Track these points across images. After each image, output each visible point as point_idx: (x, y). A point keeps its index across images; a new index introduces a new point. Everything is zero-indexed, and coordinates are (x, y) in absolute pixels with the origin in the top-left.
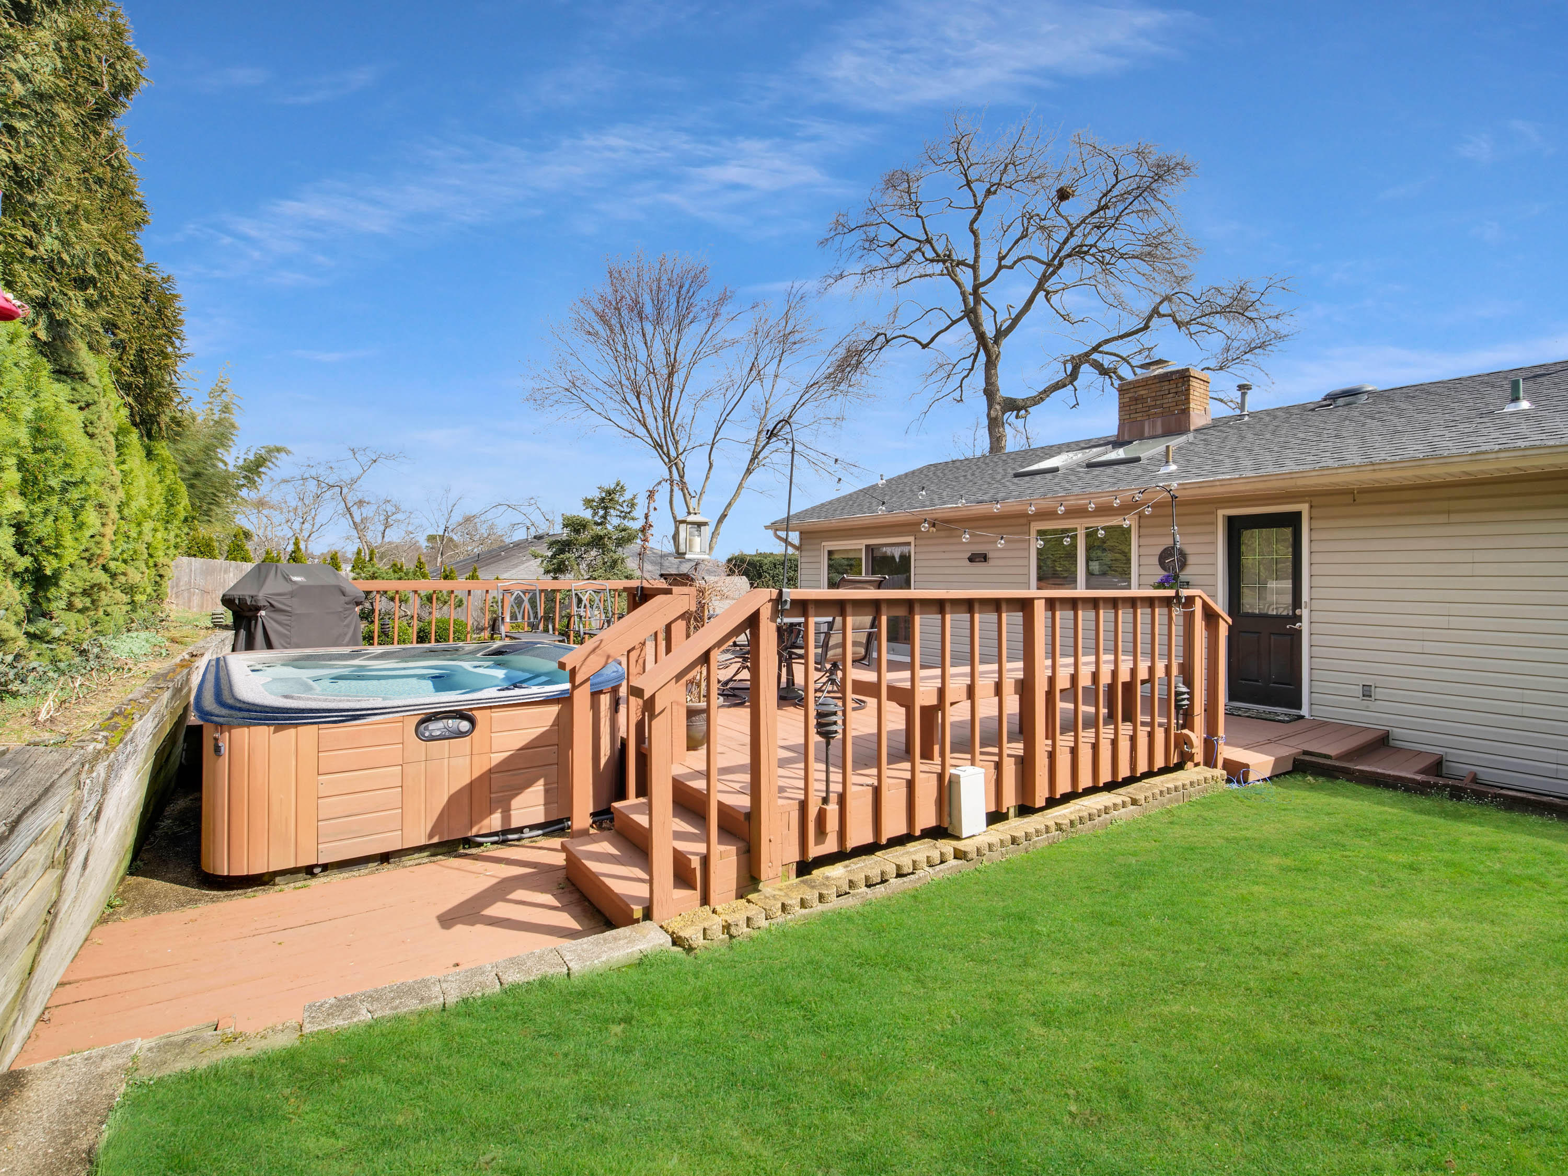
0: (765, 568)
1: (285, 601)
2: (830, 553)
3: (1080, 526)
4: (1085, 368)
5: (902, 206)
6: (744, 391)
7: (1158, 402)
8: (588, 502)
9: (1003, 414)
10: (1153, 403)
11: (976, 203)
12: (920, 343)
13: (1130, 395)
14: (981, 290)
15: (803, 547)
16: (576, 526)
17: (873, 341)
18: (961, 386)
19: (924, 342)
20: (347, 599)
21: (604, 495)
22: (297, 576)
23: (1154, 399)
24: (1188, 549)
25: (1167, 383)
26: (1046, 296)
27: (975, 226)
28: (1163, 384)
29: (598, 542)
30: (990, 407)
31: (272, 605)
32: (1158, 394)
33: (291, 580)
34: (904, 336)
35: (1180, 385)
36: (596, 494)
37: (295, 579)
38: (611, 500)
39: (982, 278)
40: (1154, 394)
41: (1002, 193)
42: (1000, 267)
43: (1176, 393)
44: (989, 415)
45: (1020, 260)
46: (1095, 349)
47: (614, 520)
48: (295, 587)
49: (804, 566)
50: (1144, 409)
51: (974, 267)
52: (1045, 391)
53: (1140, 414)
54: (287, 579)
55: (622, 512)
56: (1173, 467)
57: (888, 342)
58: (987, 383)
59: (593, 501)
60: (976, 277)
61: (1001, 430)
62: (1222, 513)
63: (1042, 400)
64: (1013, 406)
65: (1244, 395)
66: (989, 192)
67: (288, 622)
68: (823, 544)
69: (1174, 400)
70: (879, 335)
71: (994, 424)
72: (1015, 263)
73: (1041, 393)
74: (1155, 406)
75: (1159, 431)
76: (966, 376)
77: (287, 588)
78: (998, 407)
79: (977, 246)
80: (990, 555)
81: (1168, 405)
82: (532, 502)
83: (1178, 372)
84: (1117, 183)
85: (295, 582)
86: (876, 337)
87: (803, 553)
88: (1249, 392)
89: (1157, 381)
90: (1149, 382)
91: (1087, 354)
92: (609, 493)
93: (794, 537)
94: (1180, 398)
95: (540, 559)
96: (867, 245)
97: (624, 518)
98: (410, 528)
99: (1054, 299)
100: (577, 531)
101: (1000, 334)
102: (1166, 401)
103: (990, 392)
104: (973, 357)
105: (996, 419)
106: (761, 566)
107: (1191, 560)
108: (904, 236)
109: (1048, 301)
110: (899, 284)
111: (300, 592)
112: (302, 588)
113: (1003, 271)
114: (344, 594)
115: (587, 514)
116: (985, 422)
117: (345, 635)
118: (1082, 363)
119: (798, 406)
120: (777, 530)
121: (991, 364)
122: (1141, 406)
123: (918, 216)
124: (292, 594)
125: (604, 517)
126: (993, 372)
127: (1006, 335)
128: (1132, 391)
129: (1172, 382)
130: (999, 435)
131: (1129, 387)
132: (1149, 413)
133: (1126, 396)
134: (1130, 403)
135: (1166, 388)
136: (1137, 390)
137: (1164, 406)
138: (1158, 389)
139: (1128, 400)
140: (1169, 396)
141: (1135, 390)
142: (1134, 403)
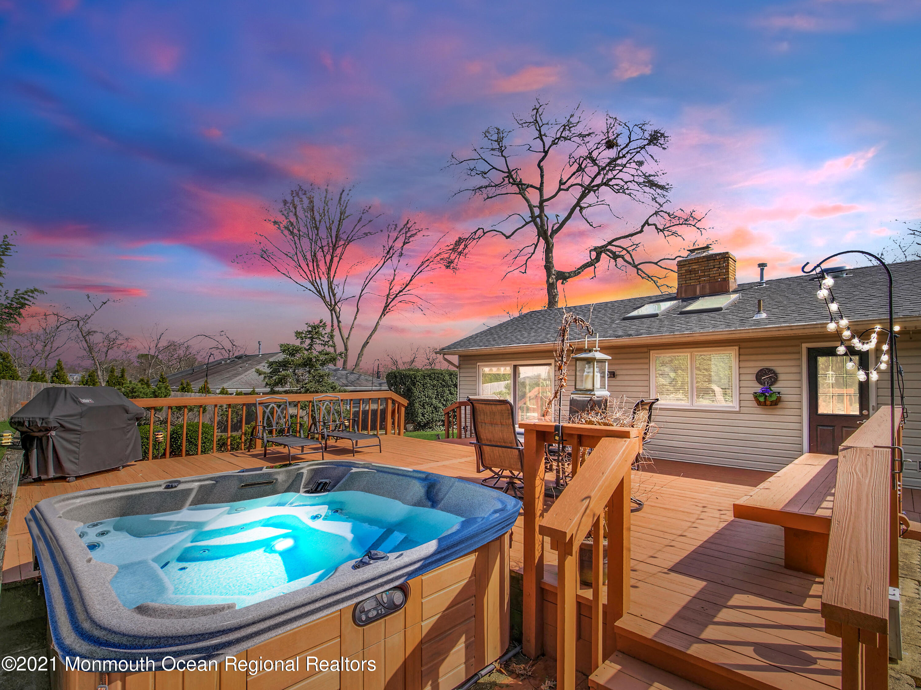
1: (75, 422)
3: (691, 354)
4: (603, 255)
5: (493, 149)
6: (384, 262)
7: (706, 273)
8: (298, 334)
9: (557, 281)
10: (703, 274)
11: (544, 150)
12: (504, 235)
13: (685, 268)
14: (545, 204)
15: (462, 366)
16: (292, 351)
17: (475, 233)
18: (526, 264)
19: (508, 235)
20: (129, 416)
21: (310, 329)
22: (86, 398)
23: (703, 271)
24: (778, 370)
25: (713, 261)
26: (580, 210)
27: (542, 164)
28: (710, 262)
29: (308, 363)
30: (549, 276)
31: (62, 426)
32: (706, 268)
33: (80, 403)
34: (495, 230)
35: (721, 263)
36: (304, 328)
37: (84, 401)
38: (316, 333)
39: (545, 197)
40: (703, 268)
41: (561, 143)
42: (560, 190)
43: (719, 268)
44: (548, 281)
45: (572, 186)
46: (610, 243)
47: (318, 348)
48: (84, 408)
49: (462, 379)
50: (697, 278)
51: (540, 189)
52: (581, 268)
53: (694, 281)
54: (76, 401)
55: (324, 341)
56: (764, 315)
57: (484, 233)
58: (546, 262)
59: (302, 333)
60: (541, 195)
61: (555, 291)
62: (805, 346)
63: (579, 273)
64: (563, 276)
65: (762, 270)
66: (554, 143)
67: (78, 440)
68: (478, 364)
69: (717, 272)
70: (479, 229)
71: (551, 287)
72: (569, 187)
73: (578, 269)
74: (704, 276)
75: (708, 291)
76: (530, 257)
77: (77, 409)
78: (554, 277)
79: (542, 176)
80: (617, 373)
81: (714, 275)
82: (222, 333)
83: (720, 254)
84: (630, 142)
85: (84, 404)
86: (477, 231)
87: (461, 371)
88: (765, 268)
89: (706, 259)
90: (700, 261)
91: (606, 246)
92: (314, 327)
93: (455, 359)
94: (722, 271)
95: (263, 376)
96: (469, 172)
97: (324, 345)
98: (128, 350)
99: (584, 211)
100: (292, 355)
101: (555, 232)
102: (711, 273)
103: (548, 267)
104: (534, 246)
105: (553, 283)
106: (415, 378)
107: (781, 377)
108: (494, 168)
109: (581, 213)
110: (488, 198)
111: (88, 411)
112: (90, 409)
113: (561, 192)
114: (127, 412)
115: (297, 343)
116: (545, 286)
117: (128, 446)
118: (601, 252)
119: (416, 274)
120: (444, 354)
121: (549, 250)
122: (694, 275)
123: (502, 156)
124: (81, 415)
125: (311, 345)
126: (550, 255)
127: (556, 233)
128: (687, 266)
129: (716, 261)
130: (554, 294)
131: (685, 263)
132: (700, 280)
133: (683, 269)
134: (686, 274)
135: (712, 264)
136: (691, 265)
137: (711, 276)
138: (706, 265)
139: (684, 271)
140: (714, 269)
141: (689, 265)
142: (689, 273)
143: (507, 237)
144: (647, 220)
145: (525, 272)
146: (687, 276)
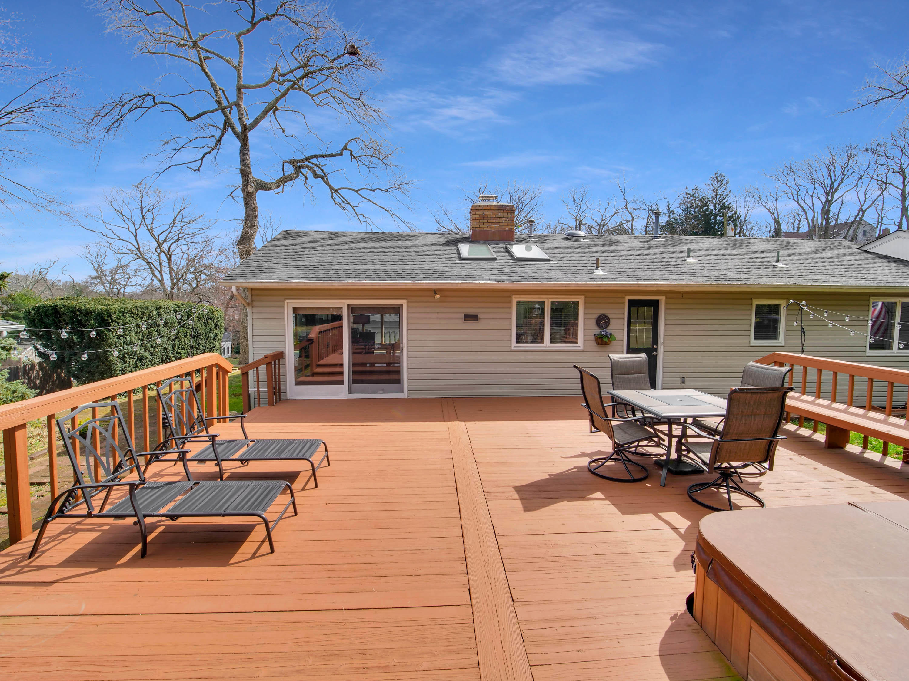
0: (114, 316)
2: (295, 309)
3: (548, 300)
7: (497, 221)
9: (256, 191)
10: (494, 221)
12: (185, 115)
13: (479, 213)
18: (202, 159)
19: (190, 115)
23: (495, 219)
25: (502, 211)
28: (500, 211)
30: (246, 184)
32: (497, 216)
34: (171, 104)
35: (509, 214)
40: (495, 216)
43: (507, 218)
44: (242, 188)
46: (307, 159)
49: (256, 321)
50: (489, 224)
53: (486, 226)
56: (601, 271)
57: (156, 104)
58: (242, 165)
61: (253, 202)
62: (627, 298)
64: (263, 186)
68: (287, 301)
69: (506, 222)
70: (149, 96)
74: (495, 224)
75: (498, 238)
76: (210, 153)
78: (252, 185)
80: (480, 316)
81: (502, 224)
83: (506, 206)
87: (255, 310)
89: (496, 208)
90: (492, 208)
91: (303, 161)
94: (509, 222)
102: (501, 222)
103: (245, 173)
105: (251, 193)
107: (612, 321)
118: (299, 167)
121: (245, 151)
122: (486, 221)
128: (481, 211)
129: (504, 211)
130: (254, 206)
131: (480, 208)
132: (491, 226)
133: (477, 213)
134: (480, 218)
135: (501, 214)
136: (484, 211)
137: (500, 224)
138: (497, 213)
139: (478, 216)
140: (503, 219)
141: (483, 211)
142: (482, 218)
143: (190, 119)
144: (346, 145)
145: (199, 170)
146: (481, 221)
